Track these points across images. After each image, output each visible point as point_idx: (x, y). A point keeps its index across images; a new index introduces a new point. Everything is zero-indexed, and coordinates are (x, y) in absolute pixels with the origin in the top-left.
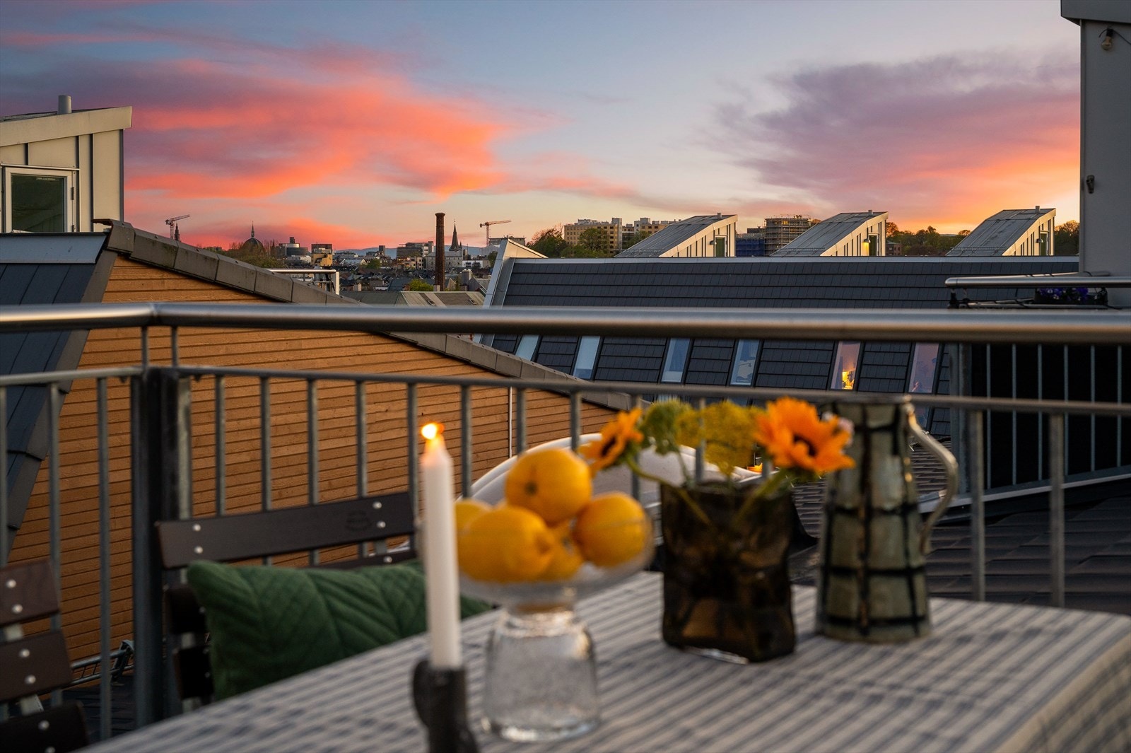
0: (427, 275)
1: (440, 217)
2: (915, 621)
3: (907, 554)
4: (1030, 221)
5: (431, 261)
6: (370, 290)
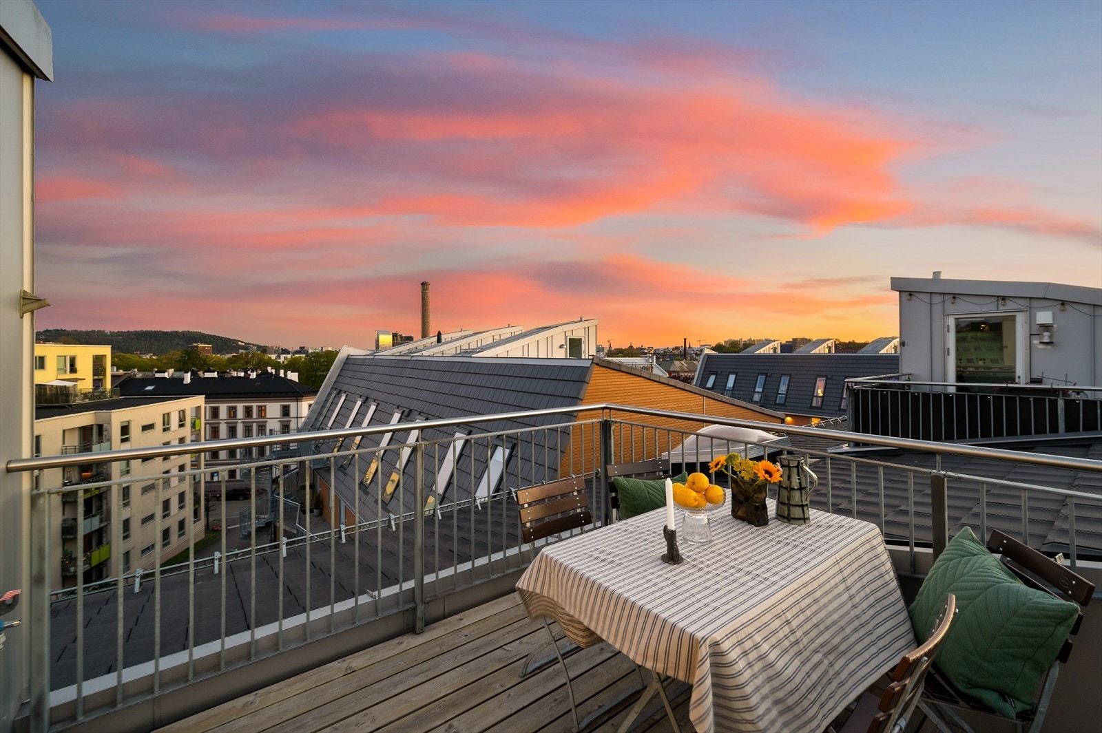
0: (681, 356)
1: (685, 339)
2: (805, 519)
3: (802, 501)
4: (890, 341)
5: (683, 352)
6: (665, 360)
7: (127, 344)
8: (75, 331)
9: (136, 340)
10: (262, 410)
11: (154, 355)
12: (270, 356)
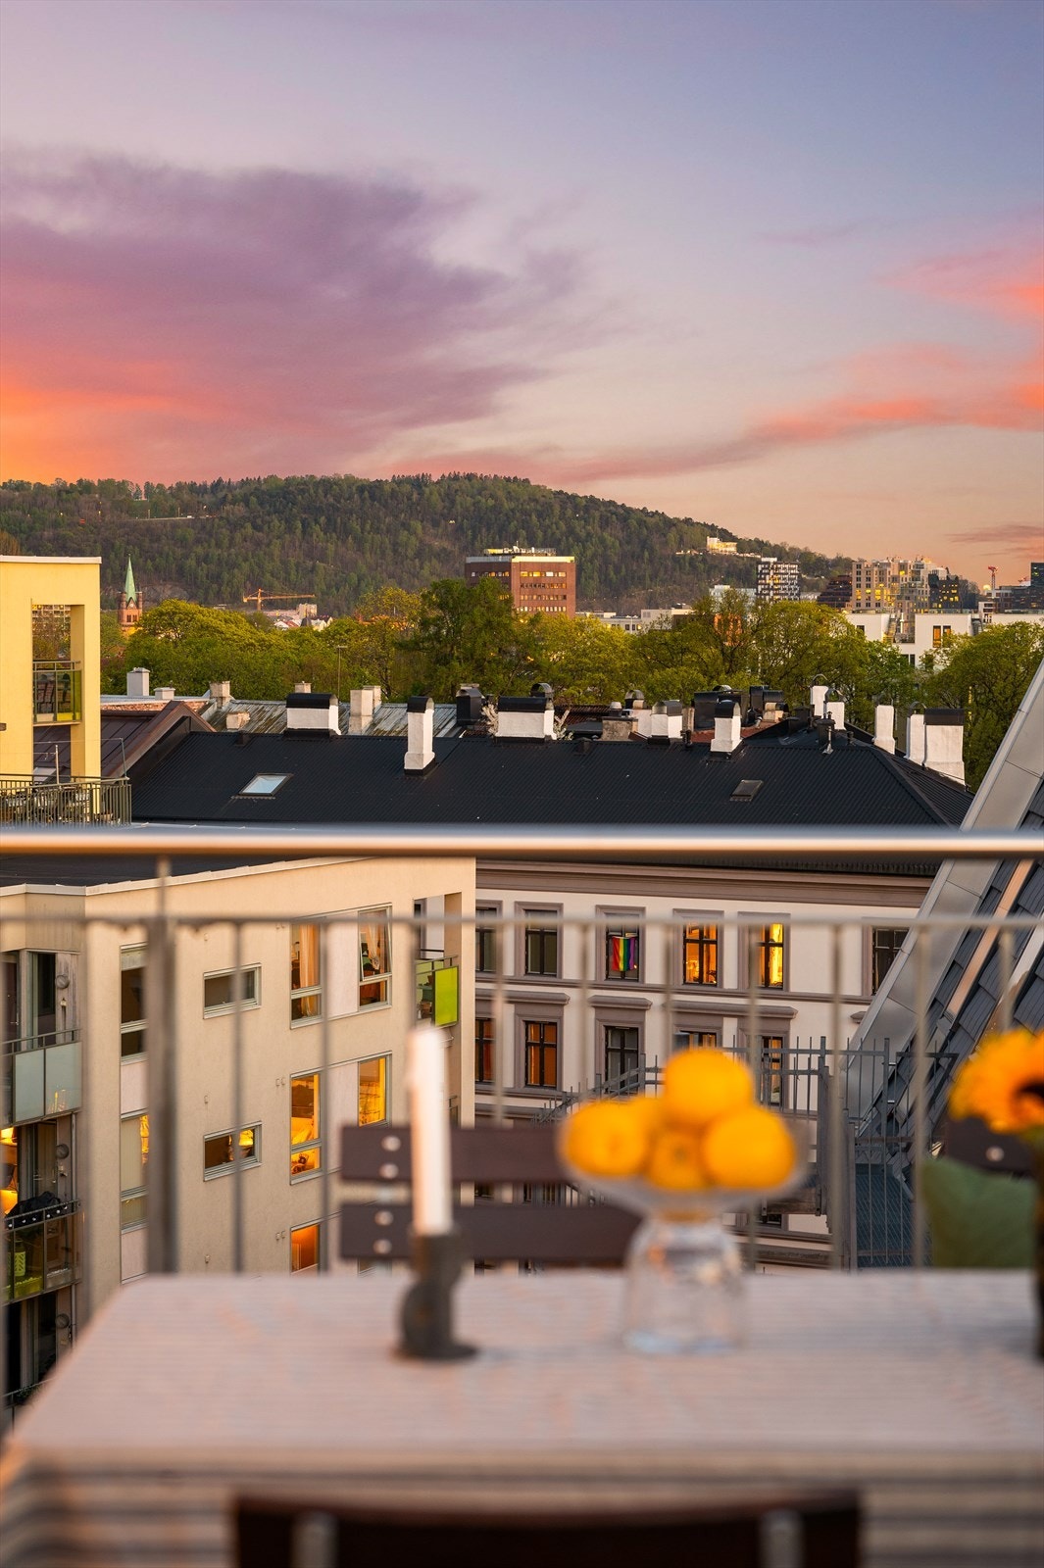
7: (215, 552)
8: (20, 486)
9: (249, 529)
10: (768, 944)
11: (322, 615)
12: (855, 620)
